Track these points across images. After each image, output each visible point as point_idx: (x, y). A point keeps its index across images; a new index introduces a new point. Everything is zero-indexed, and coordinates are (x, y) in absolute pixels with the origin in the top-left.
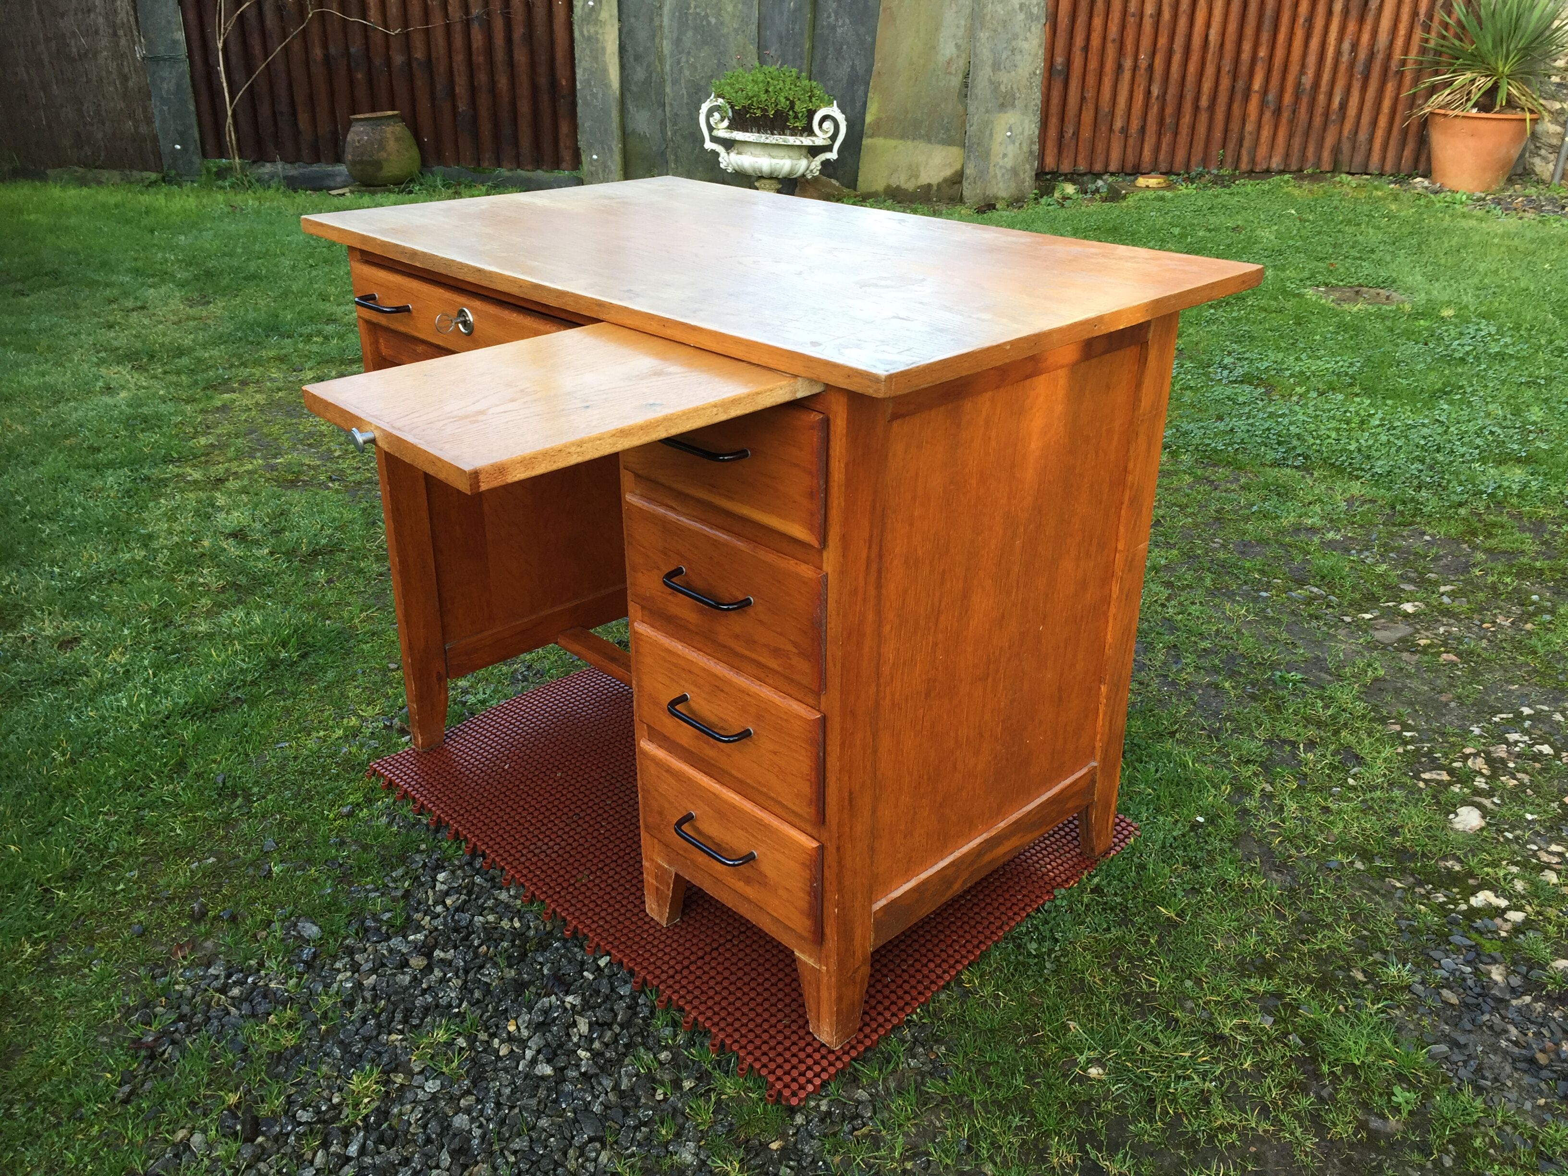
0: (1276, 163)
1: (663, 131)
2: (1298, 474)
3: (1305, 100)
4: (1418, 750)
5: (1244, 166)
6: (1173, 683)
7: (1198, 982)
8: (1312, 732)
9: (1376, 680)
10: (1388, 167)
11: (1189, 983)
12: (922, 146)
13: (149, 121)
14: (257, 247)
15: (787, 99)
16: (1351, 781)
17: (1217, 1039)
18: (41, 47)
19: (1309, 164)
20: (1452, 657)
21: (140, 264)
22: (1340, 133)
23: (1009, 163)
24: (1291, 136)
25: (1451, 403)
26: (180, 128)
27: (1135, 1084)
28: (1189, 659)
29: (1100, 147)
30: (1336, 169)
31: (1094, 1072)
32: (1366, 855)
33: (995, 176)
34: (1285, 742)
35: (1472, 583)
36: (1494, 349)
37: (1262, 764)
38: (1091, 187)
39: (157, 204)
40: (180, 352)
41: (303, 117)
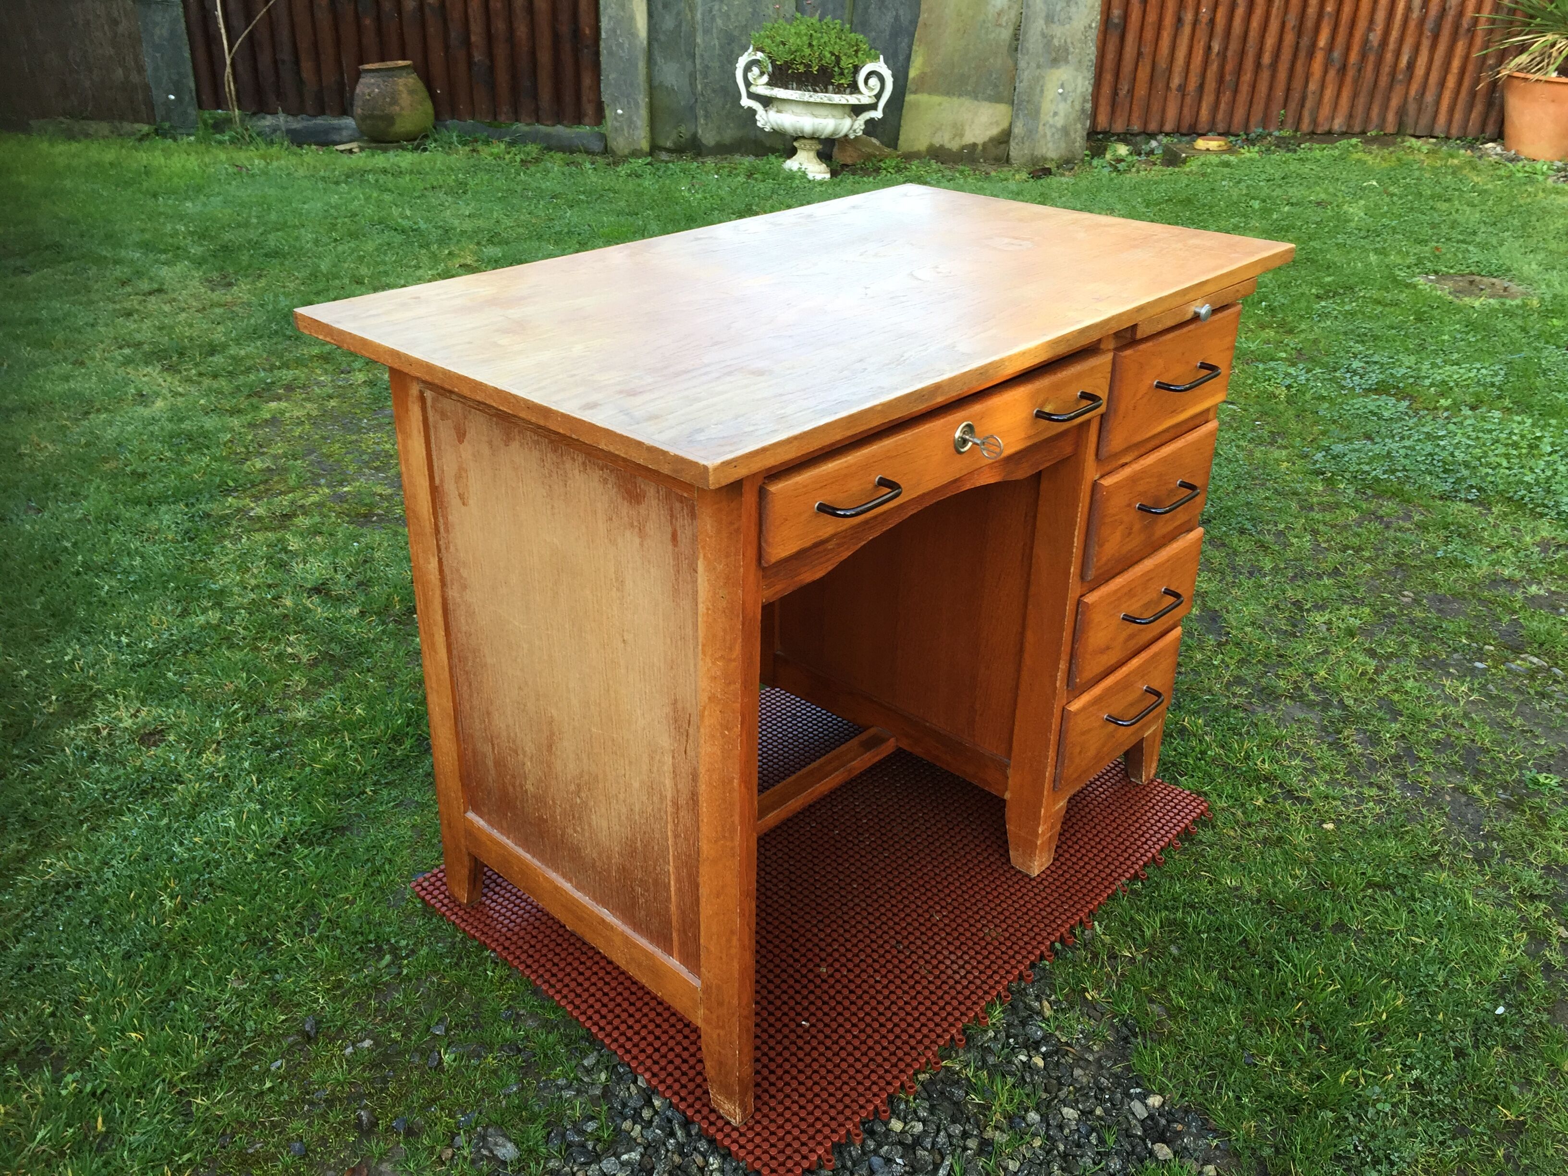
0: (1338, 124)
1: (693, 84)
3: (1372, 58)
5: (1305, 126)
10: (1454, 131)
12: (967, 102)
13: (141, 69)
14: (273, 216)
15: (832, 54)
19: (1374, 125)
21: (147, 236)
22: (1407, 93)
23: (1060, 121)
24: (1355, 96)
26: (175, 77)
29: (1156, 107)
30: (1400, 131)
33: (1045, 136)
37: (1548, 900)
38: (1145, 148)
39: (156, 163)
40: (212, 349)
41: (307, 66)
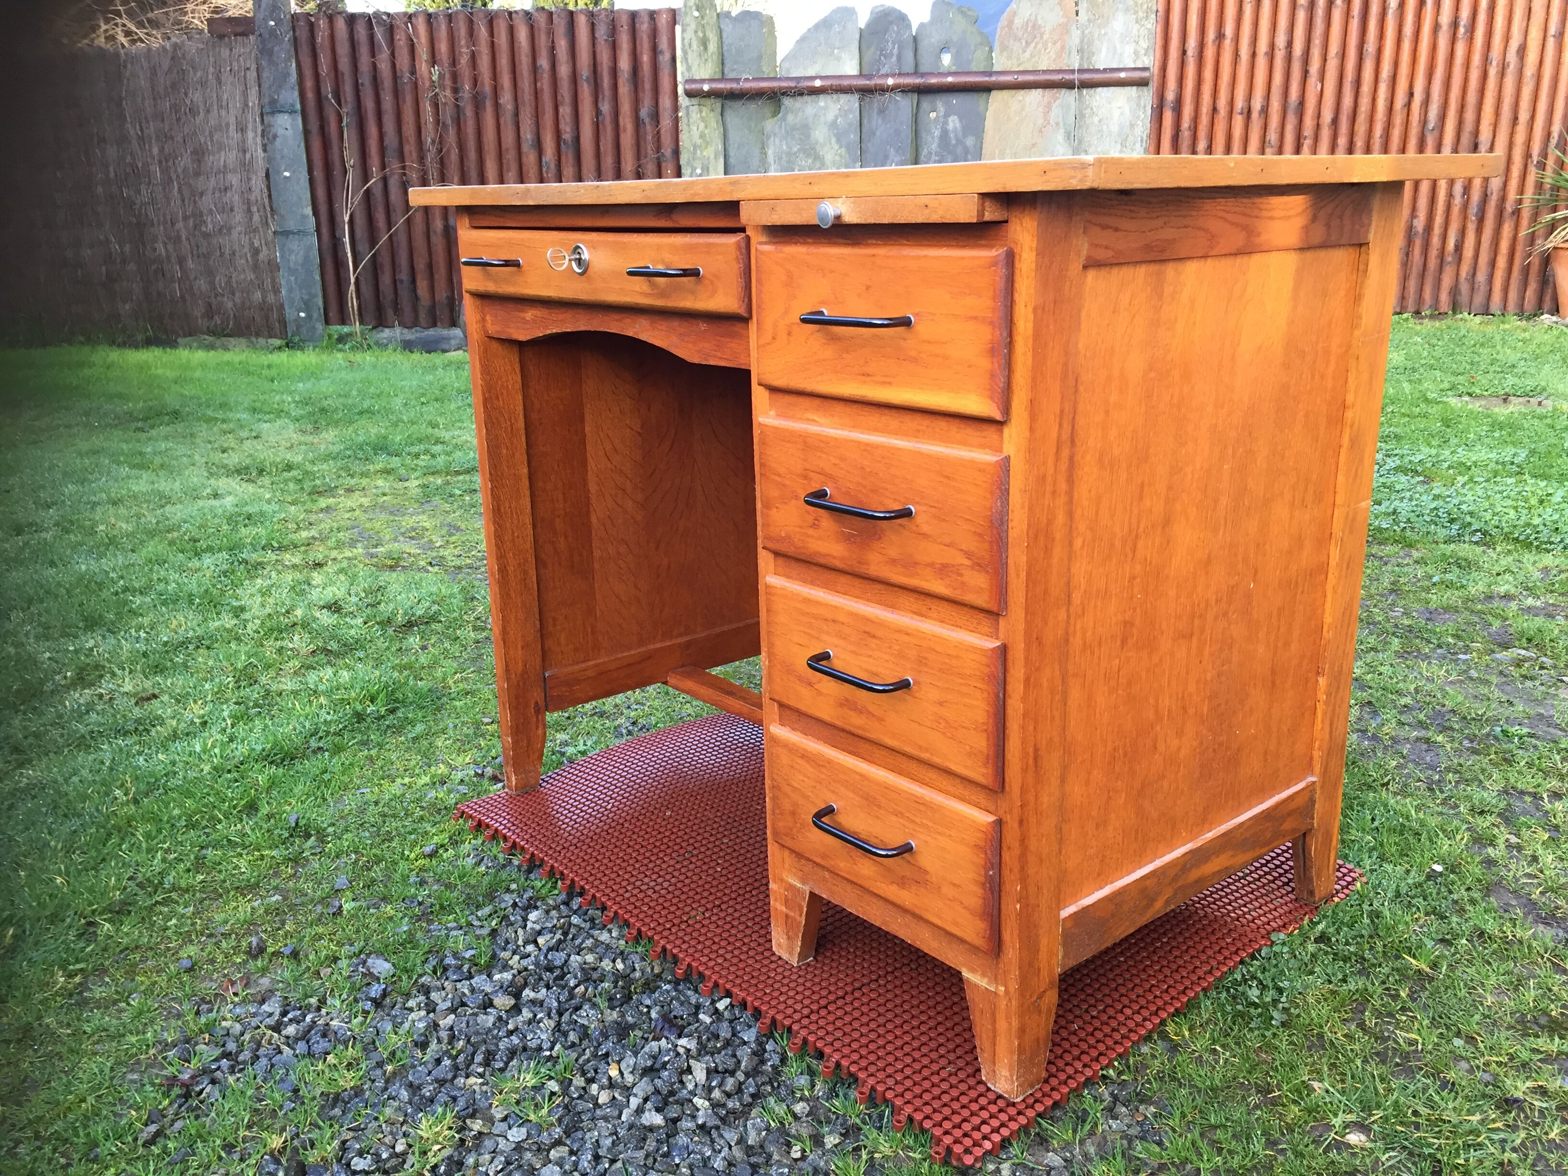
2: (1479, 550)
3: (1418, 243)
6: (1375, 737)
7: (1471, 1040)
8: (1554, 783)
10: (1511, 307)
11: (1458, 1042)
13: (276, 291)
17: (1508, 1104)
18: (180, 225)
19: (1427, 306)
21: (258, 404)
22: (1458, 275)
26: (306, 297)
27: (1411, 1154)
28: (1390, 714)
30: (1455, 307)
31: (1354, 1138)
34: (1522, 793)
37: (1500, 815)
39: (279, 362)
40: (289, 467)
41: (422, 285)
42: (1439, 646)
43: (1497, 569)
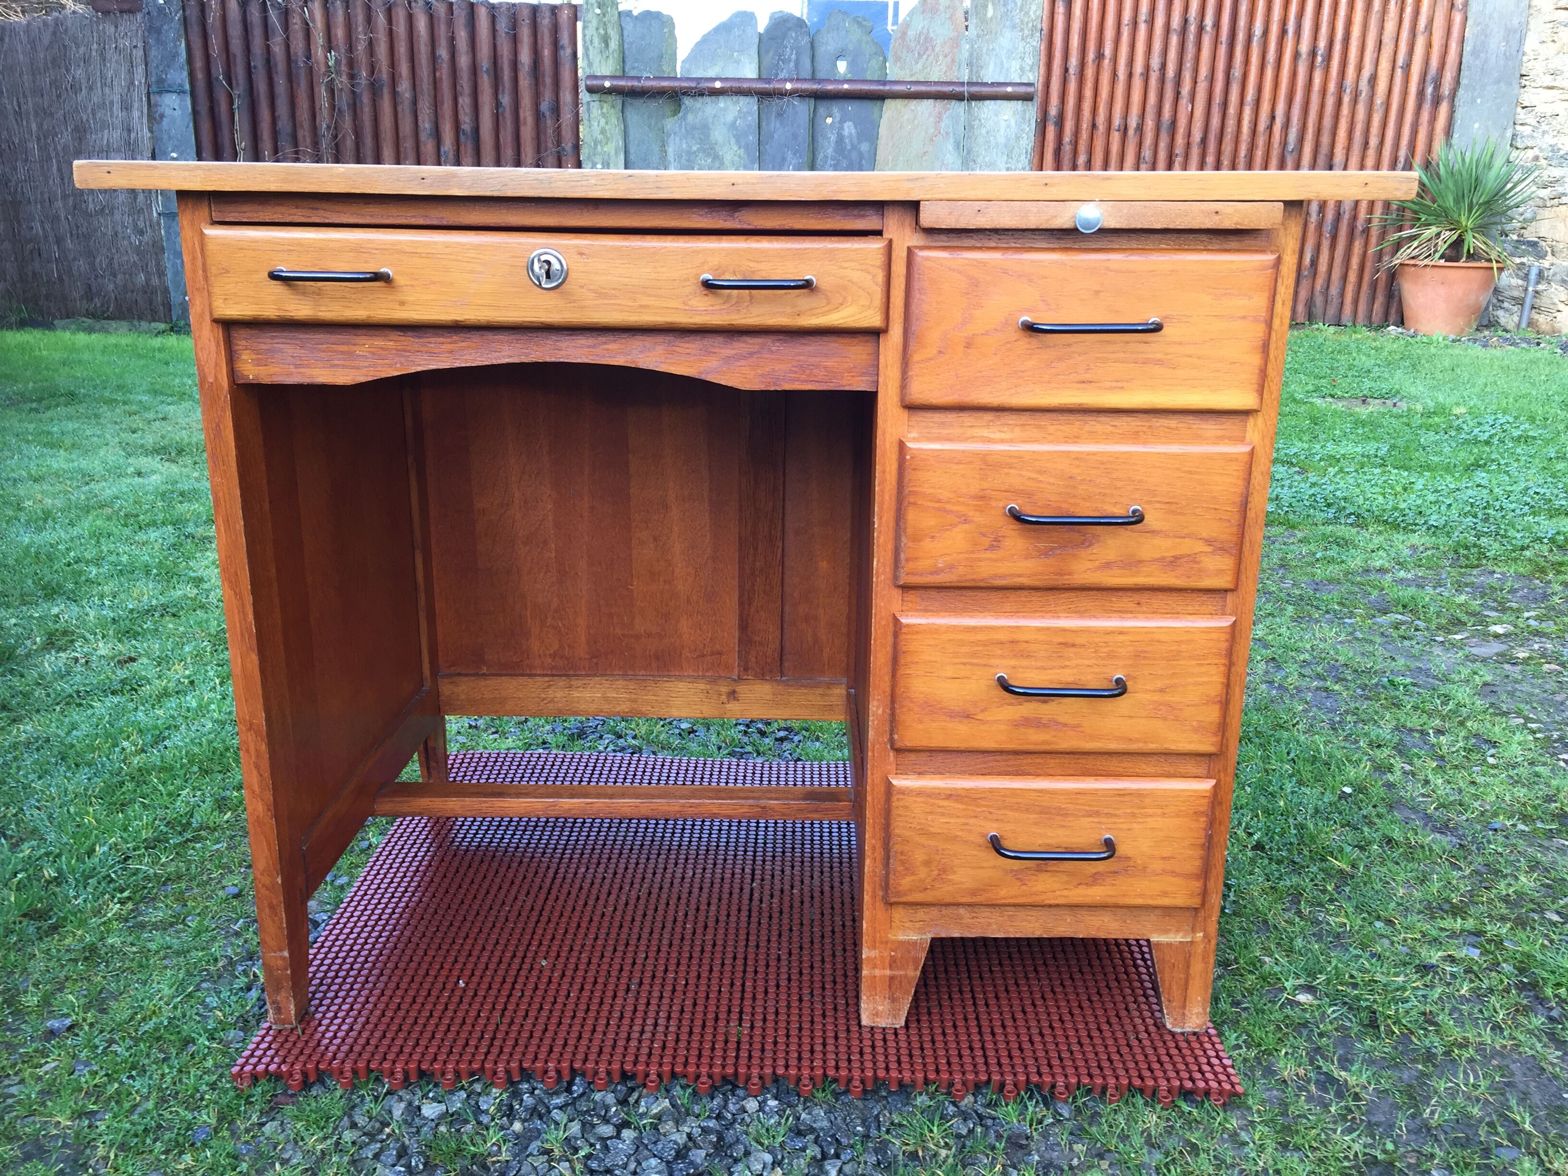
4: (1548, 738)
6: (1281, 687)
7: (1389, 922)
8: (1437, 722)
9: (1486, 684)
10: (1361, 318)
11: (1379, 924)
13: (161, 274)
16: (1491, 760)
17: (1425, 969)
18: (59, 204)
20: (1553, 667)
21: (156, 387)
22: (1313, 287)
25: (1488, 472)
27: (1351, 1008)
28: (1292, 668)
30: (1312, 320)
31: (1304, 997)
32: (1525, 818)
34: (1411, 730)
35: (1554, 609)
36: (1516, 433)
39: (169, 346)
42: (1327, 612)
43: (1371, 546)
